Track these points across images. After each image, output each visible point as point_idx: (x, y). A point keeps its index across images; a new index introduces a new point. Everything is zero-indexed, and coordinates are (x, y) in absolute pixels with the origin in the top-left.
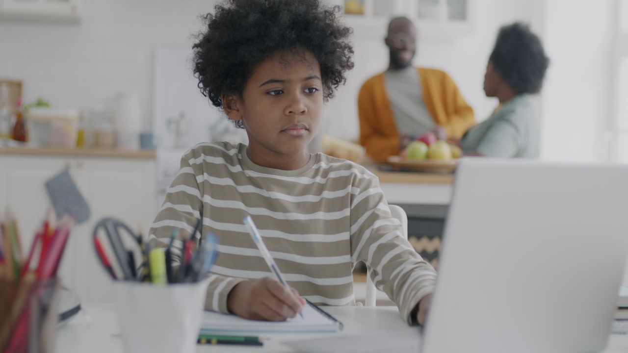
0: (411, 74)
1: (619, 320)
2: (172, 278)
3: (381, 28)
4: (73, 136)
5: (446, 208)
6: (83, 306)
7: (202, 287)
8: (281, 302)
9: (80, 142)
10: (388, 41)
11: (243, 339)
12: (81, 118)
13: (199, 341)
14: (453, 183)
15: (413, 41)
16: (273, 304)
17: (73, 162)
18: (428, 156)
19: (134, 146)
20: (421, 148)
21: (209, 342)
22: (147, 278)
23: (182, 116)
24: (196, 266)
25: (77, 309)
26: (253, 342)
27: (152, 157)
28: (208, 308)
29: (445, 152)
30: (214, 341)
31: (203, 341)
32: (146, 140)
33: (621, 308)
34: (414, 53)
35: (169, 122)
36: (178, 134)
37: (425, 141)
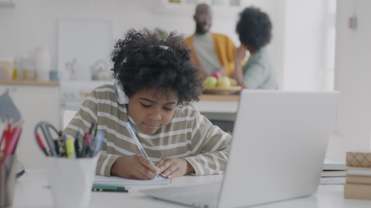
0: (208, 37)
1: (323, 177)
2: (79, 155)
3: (191, 10)
4: (11, 72)
5: (235, 115)
6: (26, 170)
7: (95, 160)
8: (148, 169)
9: (15, 76)
10: (196, 18)
11: (116, 188)
12: (15, 63)
13: (93, 190)
14: (239, 100)
15: (210, 18)
16: (142, 170)
17: (10, 88)
18: (217, 85)
19: (46, 78)
20: (214, 80)
21: (98, 190)
22: (65, 155)
23: (75, 61)
24: (92, 148)
25: (23, 172)
26: (121, 190)
27: (57, 85)
28: (98, 173)
29: (227, 83)
30: (101, 190)
31: (95, 190)
32: (53, 75)
33: (324, 170)
34: (210, 25)
35: (67, 65)
36: (73, 71)
37: (215, 76)
